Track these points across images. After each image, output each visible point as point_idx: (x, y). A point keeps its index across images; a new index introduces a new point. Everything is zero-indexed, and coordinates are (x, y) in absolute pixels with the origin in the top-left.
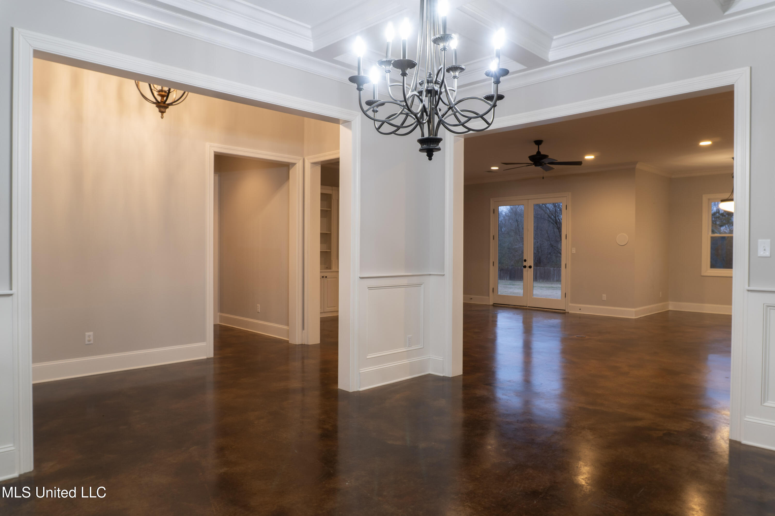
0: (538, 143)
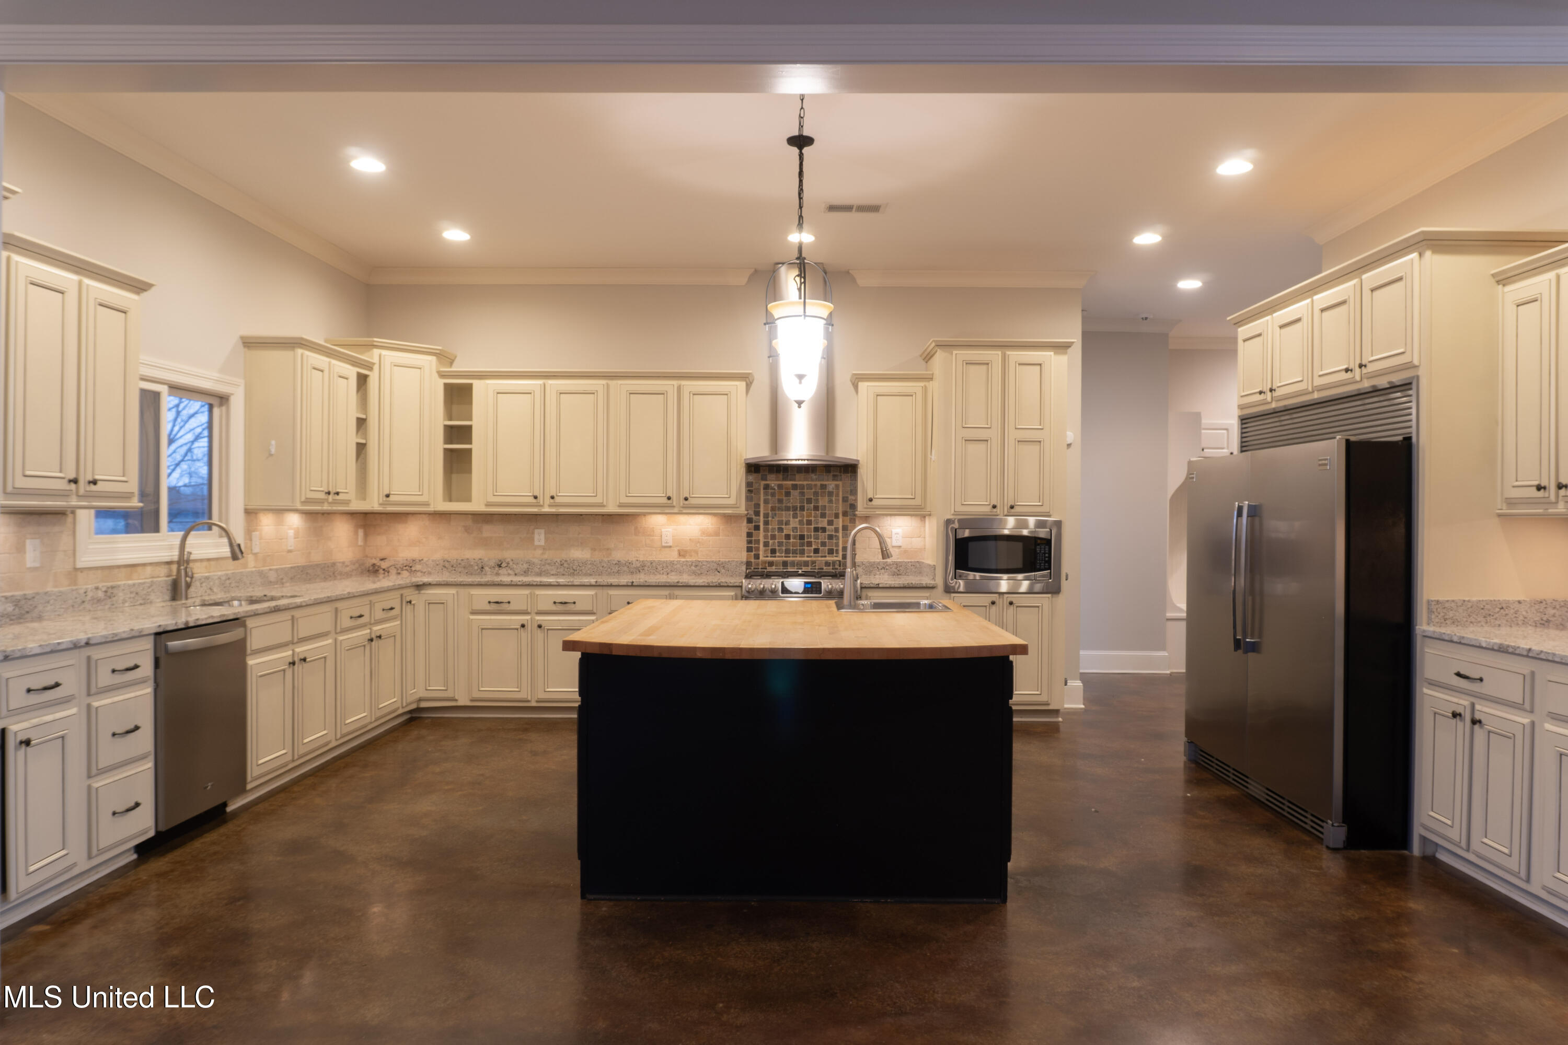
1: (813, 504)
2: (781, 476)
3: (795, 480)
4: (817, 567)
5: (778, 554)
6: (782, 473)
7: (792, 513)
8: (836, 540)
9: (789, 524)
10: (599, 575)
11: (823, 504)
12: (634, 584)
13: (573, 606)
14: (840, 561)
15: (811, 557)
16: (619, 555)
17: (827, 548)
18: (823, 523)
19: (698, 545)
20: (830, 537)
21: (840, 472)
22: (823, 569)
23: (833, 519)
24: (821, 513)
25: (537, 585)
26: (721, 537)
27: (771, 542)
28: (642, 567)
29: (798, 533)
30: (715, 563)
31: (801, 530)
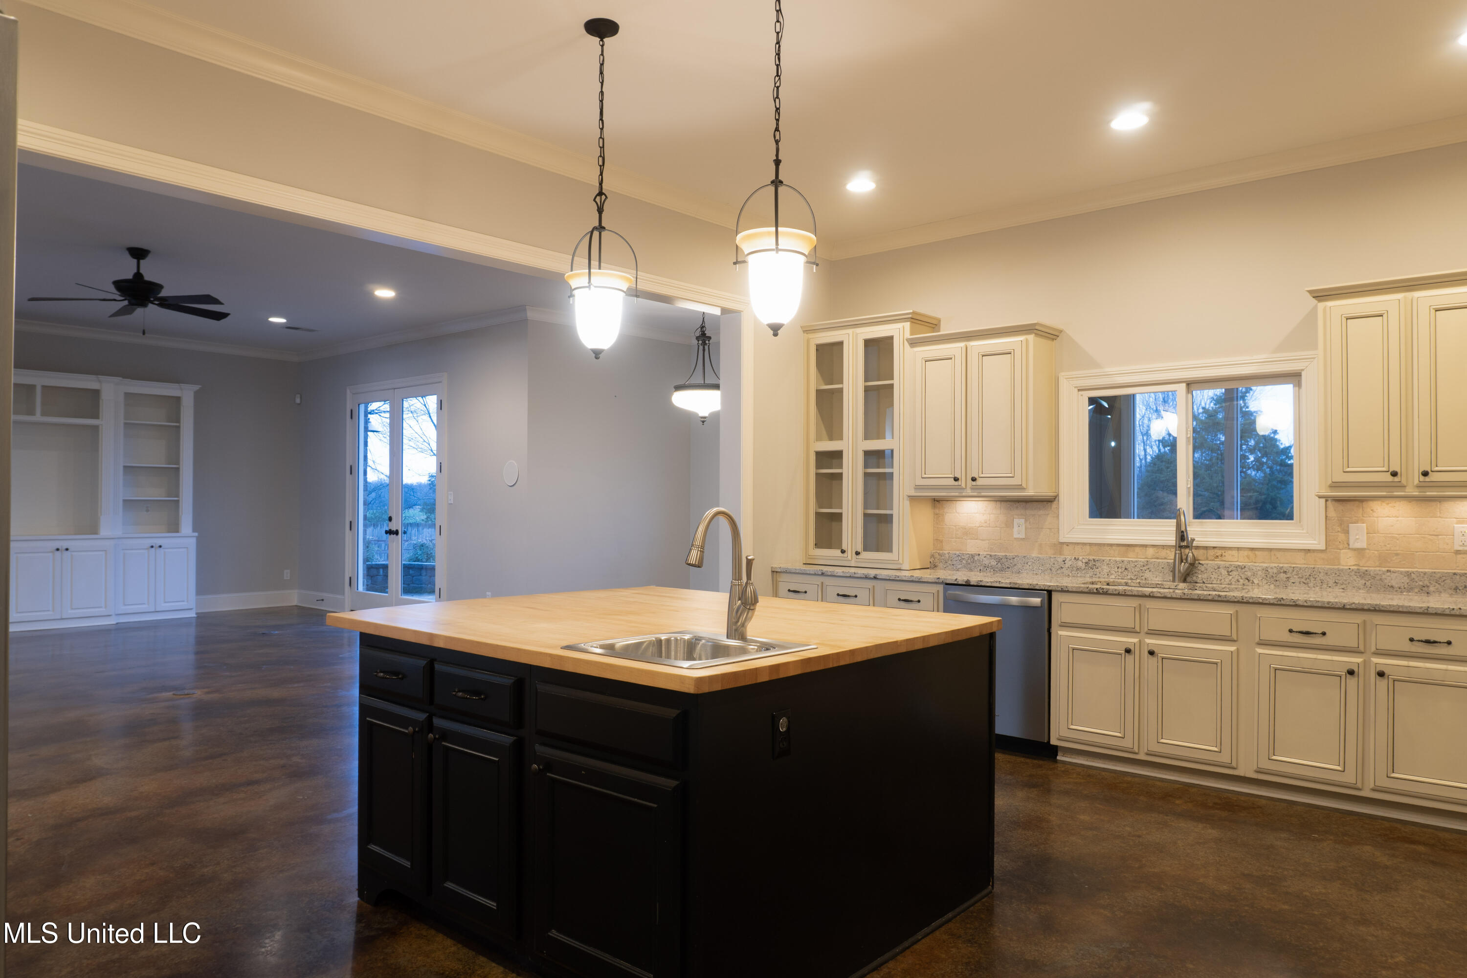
0: (139, 254)
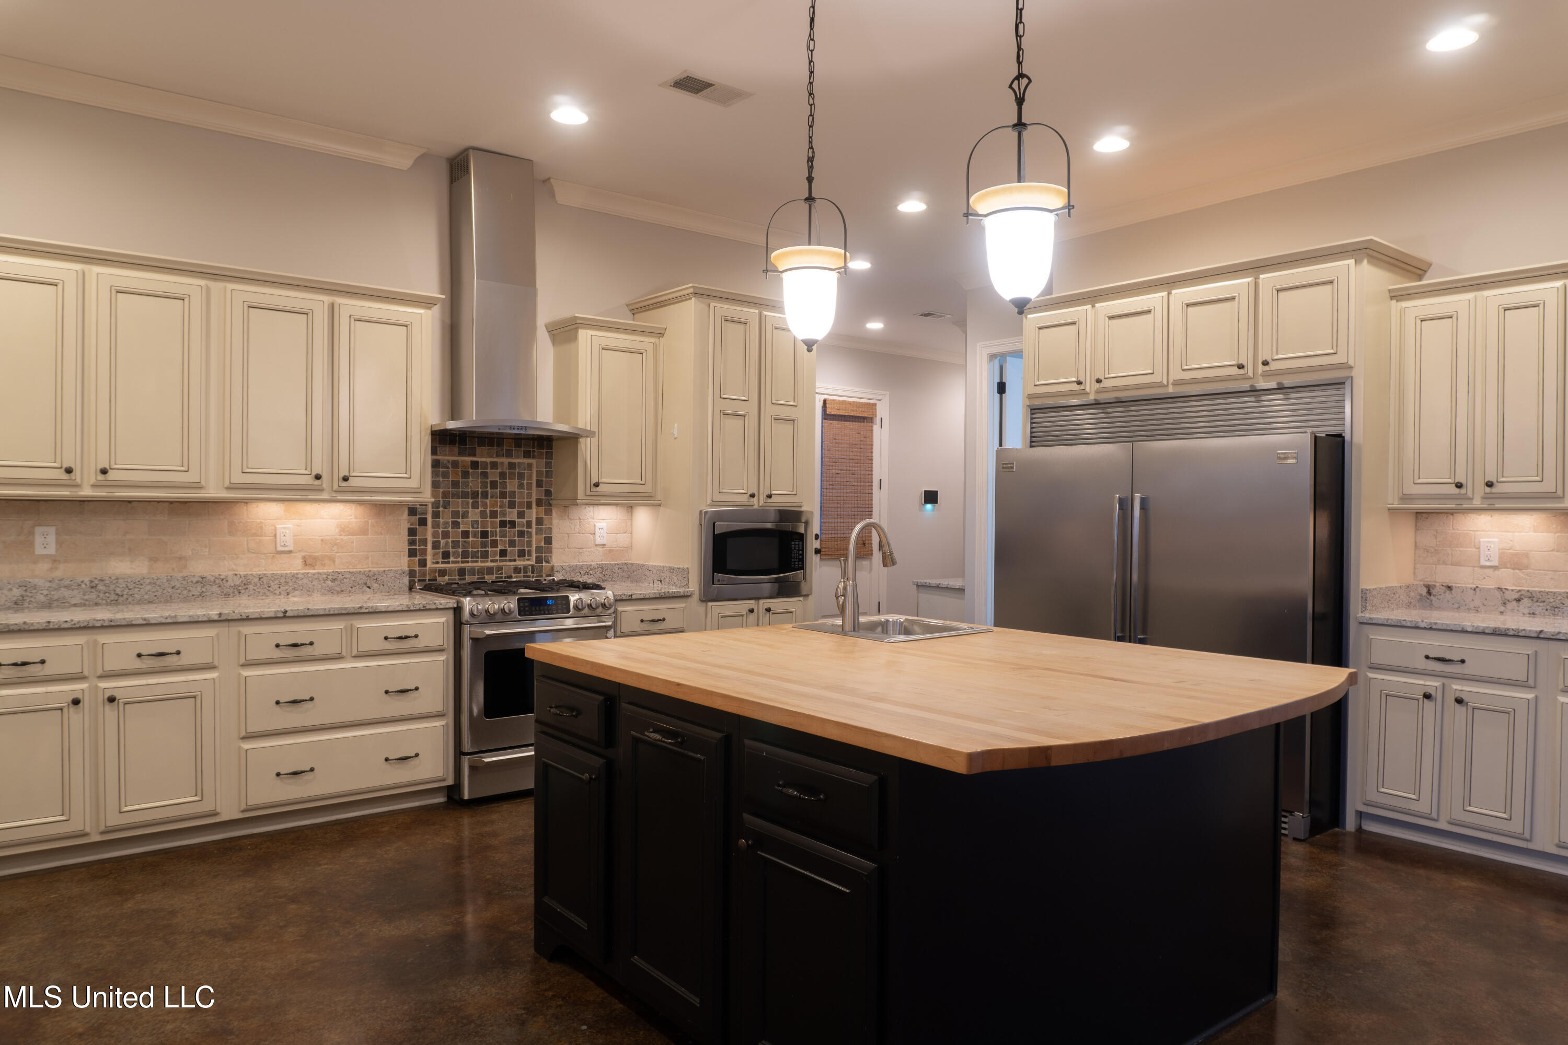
1: (498, 490)
2: (456, 449)
3: (474, 455)
4: (504, 575)
5: (452, 559)
6: (457, 445)
7: (471, 501)
8: (528, 538)
9: (467, 517)
10: (167, 601)
11: (510, 490)
12: (287, 615)
13: (175, 657)
14: (533, 566)
15: (496, 561)
16: (200, 568)
17: (517, 548)
18: (512, 515)
19: (335, 548)
20: (521, 534)
21: (534, 447)
22: (511, 577)
23: (525, 509)
24: (509, 501)
25: (102, 627)
26: (370, 536)
27: (443, 542)
28: (243, 586)
29: (480, 529)
30: (364, 574)
31: (484, 524)
